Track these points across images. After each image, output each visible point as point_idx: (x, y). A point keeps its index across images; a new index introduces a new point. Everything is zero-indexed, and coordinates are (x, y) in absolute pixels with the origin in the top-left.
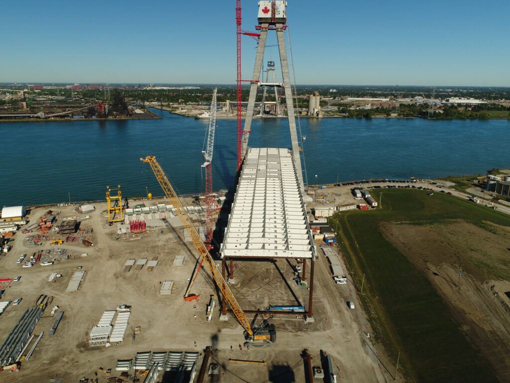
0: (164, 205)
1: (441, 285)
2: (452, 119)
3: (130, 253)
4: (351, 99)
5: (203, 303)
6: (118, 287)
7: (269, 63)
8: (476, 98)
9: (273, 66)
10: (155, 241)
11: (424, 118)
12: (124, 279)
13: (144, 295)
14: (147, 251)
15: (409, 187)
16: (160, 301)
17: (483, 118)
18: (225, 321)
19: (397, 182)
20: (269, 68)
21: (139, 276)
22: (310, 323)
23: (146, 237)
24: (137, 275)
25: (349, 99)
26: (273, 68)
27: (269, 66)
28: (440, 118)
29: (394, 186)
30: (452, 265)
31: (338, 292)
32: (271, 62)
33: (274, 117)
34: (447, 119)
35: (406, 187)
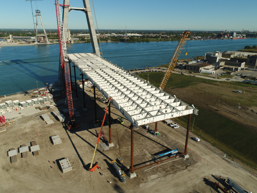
0: (10, 101)
1: (228, 115)
2: (135, 42)
3: (4, 145)
4: (81, 35)
5: (105, 169)
6: (14, 179)
7: (37, 11)
8: (138, 33)
9: (40, 13)
10: (21, 129)
11: (123, 42)
12: (16, 169)
13: (48, 178)
14: (21, 139)
15: (151, 71)
16: (67, 179)
17: (147, 41)
18: (135, 178)
19: (143, 70)
20: (37, 14)
21: (29, 162)
22: (187, 159)
23: (10, 128)
24: (26, 162)
25: (80, 35)
26: (39, 14)
27: (37, 13)
28: (130, 41)
29: (144, 72)
30: (221, 104)
31: (180, 133)
32: (38, 11)
33: (45, 44)
34: (133, 42)
35: (149, 71)
